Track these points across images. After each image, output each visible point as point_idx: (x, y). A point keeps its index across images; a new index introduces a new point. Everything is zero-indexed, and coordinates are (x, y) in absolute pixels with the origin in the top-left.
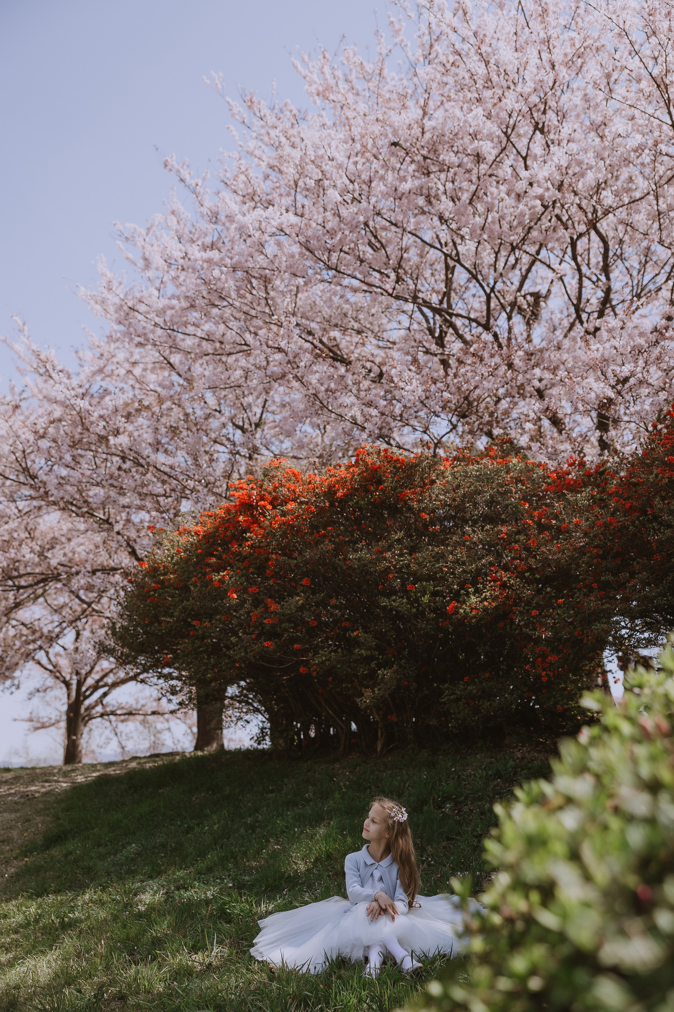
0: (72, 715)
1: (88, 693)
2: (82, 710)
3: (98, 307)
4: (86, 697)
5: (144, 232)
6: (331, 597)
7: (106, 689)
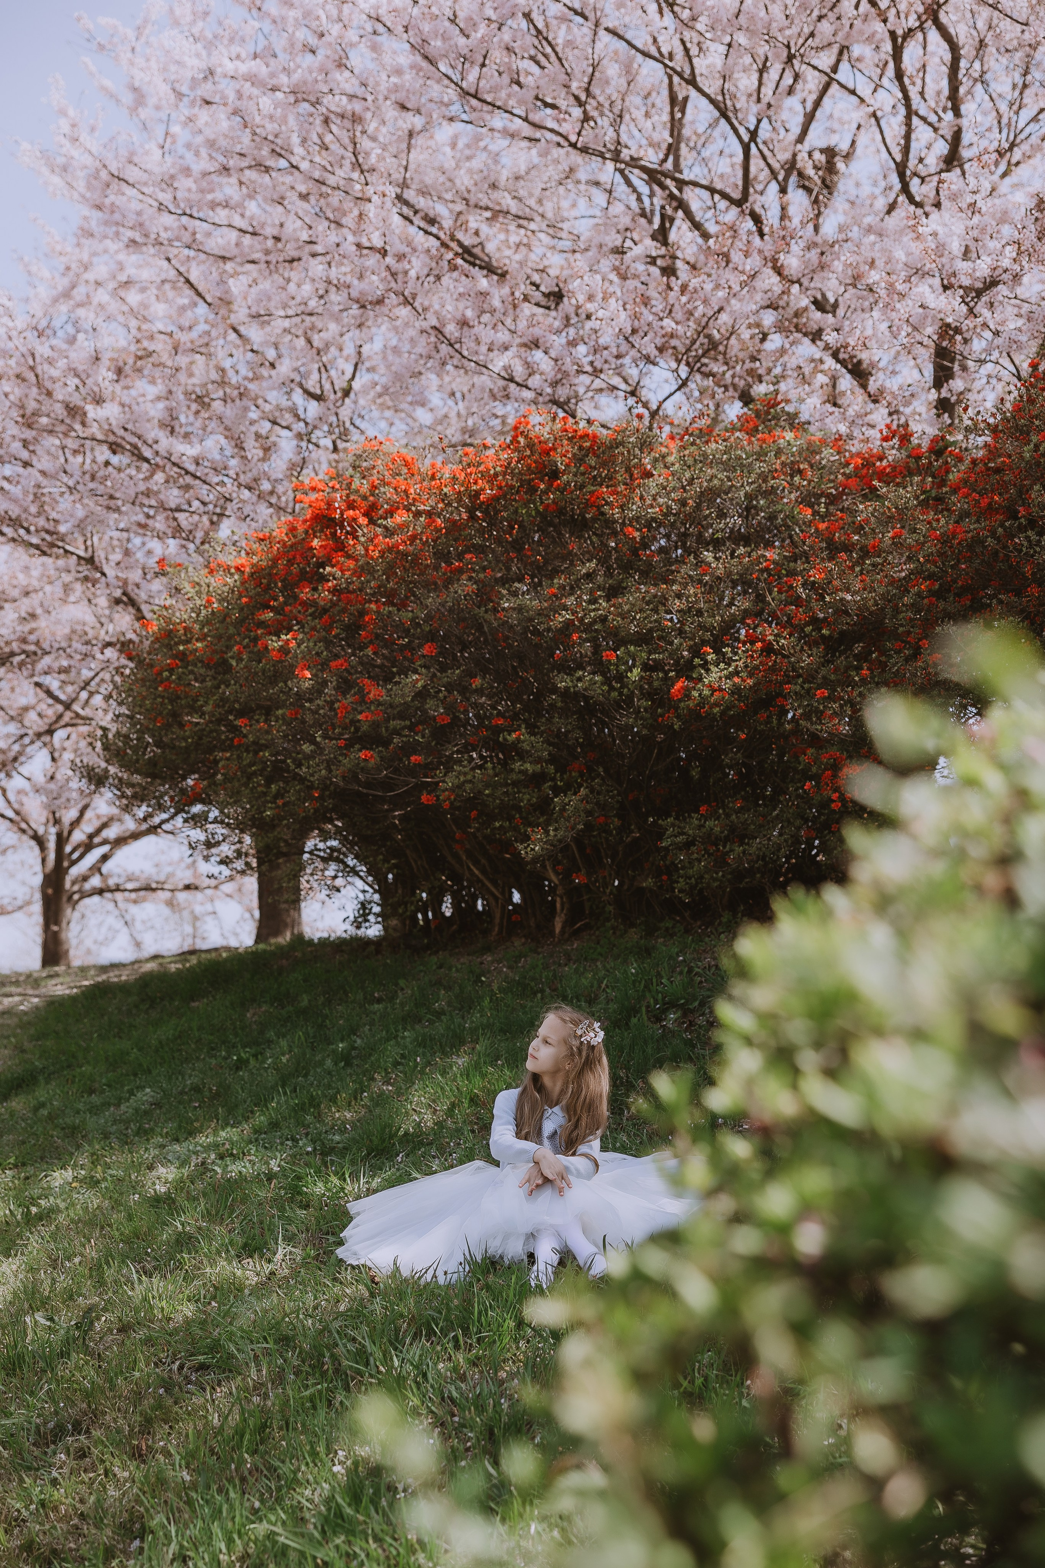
0: (50, 891)
1: (75, 856)
2: (68, 885)
3: (56, 180)
4: (74, 863)
5: (131, 34)
6: (473, 676)
7: (105, 849)
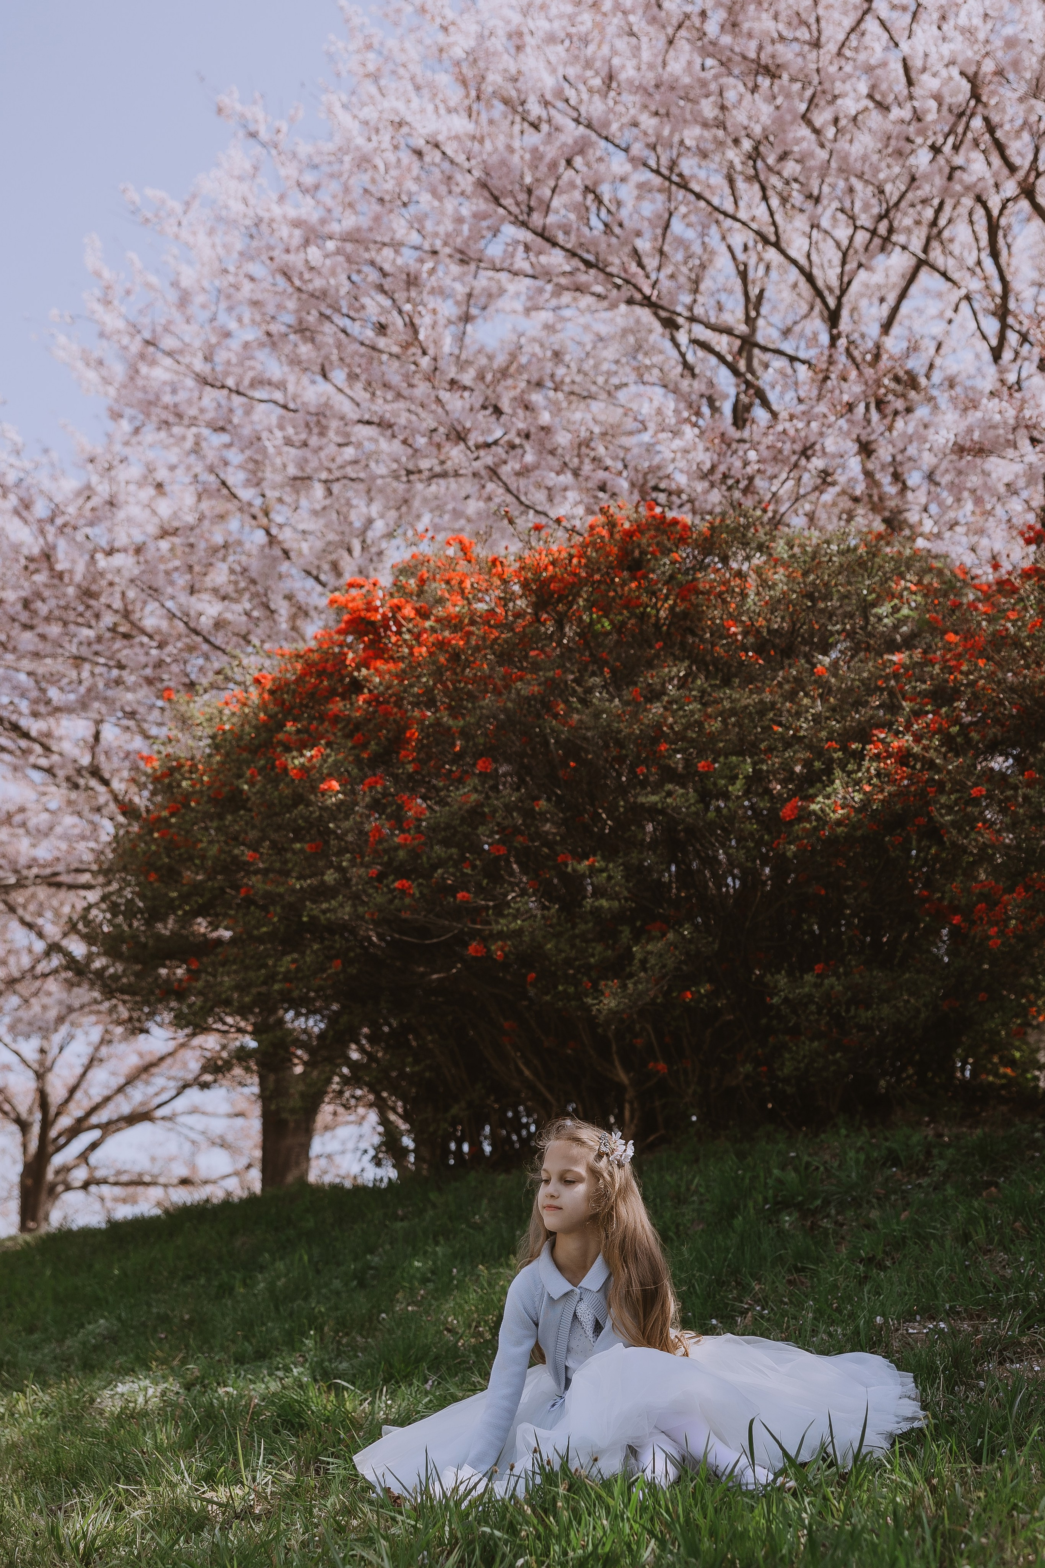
0: (29, 1182)
1: (62, 1140)
2: (50, 1176)
3: (92, 375)
4: (59, 1149)
5: (178, 207)
6: (536, 799)
7: (95, 1134)
